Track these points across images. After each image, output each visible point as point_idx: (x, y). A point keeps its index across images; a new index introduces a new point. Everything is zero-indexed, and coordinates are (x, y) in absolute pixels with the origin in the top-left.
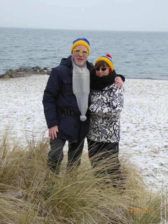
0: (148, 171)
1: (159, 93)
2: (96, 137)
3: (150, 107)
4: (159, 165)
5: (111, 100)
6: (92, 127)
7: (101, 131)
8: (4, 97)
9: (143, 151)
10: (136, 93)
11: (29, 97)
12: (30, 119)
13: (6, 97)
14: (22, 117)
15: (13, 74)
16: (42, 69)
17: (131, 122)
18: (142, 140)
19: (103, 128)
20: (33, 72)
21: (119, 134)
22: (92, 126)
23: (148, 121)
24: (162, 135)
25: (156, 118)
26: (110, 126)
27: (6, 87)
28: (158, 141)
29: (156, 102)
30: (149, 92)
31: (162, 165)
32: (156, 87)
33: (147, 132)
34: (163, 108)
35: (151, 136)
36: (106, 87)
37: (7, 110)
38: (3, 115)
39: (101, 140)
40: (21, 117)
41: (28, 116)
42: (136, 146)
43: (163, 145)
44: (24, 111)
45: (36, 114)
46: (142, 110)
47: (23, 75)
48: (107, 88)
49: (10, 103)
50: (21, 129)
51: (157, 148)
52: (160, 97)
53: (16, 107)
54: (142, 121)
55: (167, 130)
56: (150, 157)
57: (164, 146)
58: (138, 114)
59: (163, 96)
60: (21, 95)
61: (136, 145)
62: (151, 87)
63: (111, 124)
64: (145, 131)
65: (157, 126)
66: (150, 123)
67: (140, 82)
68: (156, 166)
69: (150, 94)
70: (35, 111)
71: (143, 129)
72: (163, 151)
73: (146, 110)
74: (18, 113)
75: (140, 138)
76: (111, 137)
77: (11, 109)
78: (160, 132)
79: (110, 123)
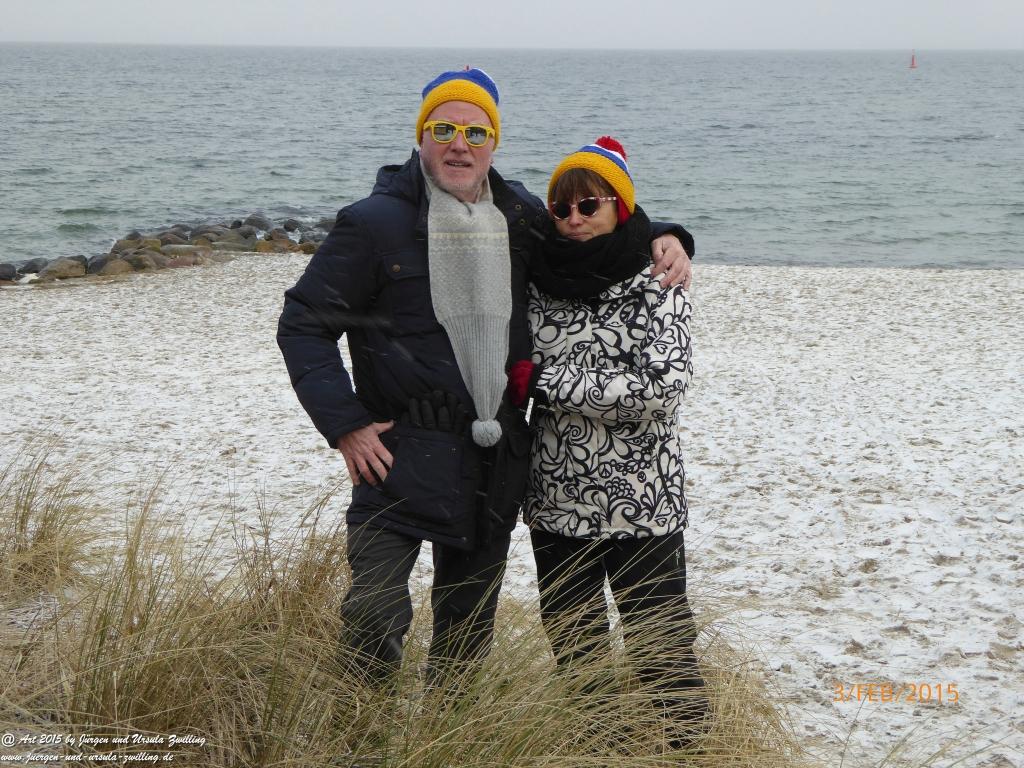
0: (794, 677)
1: (816, 327)
2: (580, 519)
3: (780, 391)
4: (843, 649)
5: (638, 343)
6: (556, 474)
7: (604, 490)
8: (111, 357)
9: (765, 590)
10: (711, 330)
11: (224, 355)
12: (234, 456)
13: (118, 359)
14: (199, 444)
15: (144, 253)
16: (278, 230)
17: (699, 459)
18: (759, 537)
19: (615, 474)
20: (237, 240)
21: (682, 495)
22: (561, 471)
23: (778, 454)
24: (845, 513)
25: (809, 436)
26: (642, 460)
27: (117, 314)
28: (830, 542)
29: (806, 365)
30: (770, 324)
31: (856, 648)
32: (802, 300)
33: (778, 503)
34: (839, 394)
35: (799, 518)
36: (614, 283)
37: (128, 414)
38: (111, 438)
39: (608, 531)
40: (196, 447)
41: (227, 439)
42: (733, 565)
43: (853, 560)
44: (207, 420)
45: (262, 431)
46: (744, 405)
47: (191, 259)
48: (618, 290)
49: (137, 385)
50: (201, 501)
51: (826, 571)
52: (823, 342)
53: (166, 402)
54: (750, 453)
55: (865, 491)
56: (801, 612)
57: (861, 563)
58: (729, 422)
59: (834, 338)
60: (187, 349)
61: (731, 560)
62: (779, 297)
63: (648, 450)
64: (768, 497)
65: (822, 472)
66: (789, 459)
67: (730, 276)
68: (832, 654)
69: (778, 329)
70: (255, 416)
71: (758, 489)
72: (859, 588)
73: (764, 404)
74: (178, 431)
75: (748, 528)
76: (652, 509)
77: (144, 411)
78: (837, 499)
79: (644, 445)
